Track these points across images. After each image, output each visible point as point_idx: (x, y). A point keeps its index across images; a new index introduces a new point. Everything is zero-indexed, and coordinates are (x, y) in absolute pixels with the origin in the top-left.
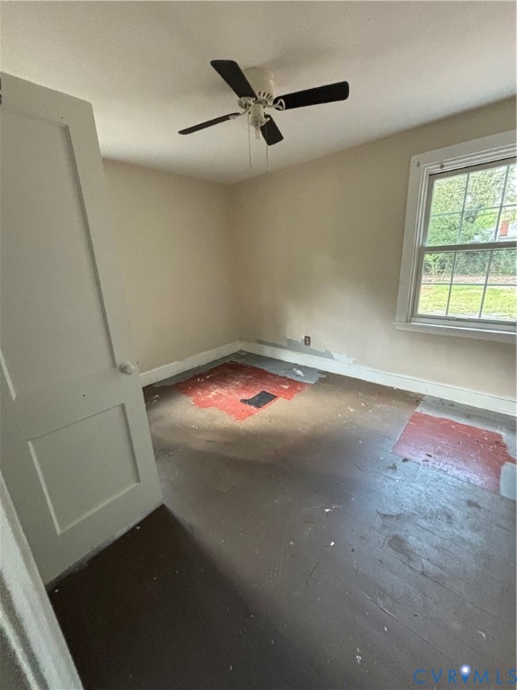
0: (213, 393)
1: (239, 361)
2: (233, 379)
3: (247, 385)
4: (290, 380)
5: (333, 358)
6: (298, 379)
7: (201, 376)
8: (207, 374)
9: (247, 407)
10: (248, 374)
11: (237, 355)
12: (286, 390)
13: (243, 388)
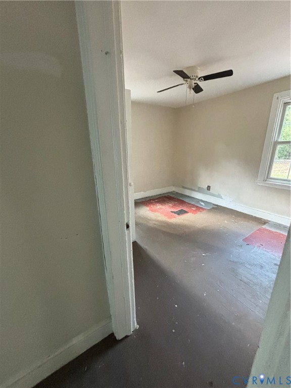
0: (158, 207)
1: (171, 195)
2: (168, 203)
3: (175, 206)
4: (197, 207)
5: (222, 198)
6: (202, 206)
7: (153, 200)
8: (156, 199)
9: (173, 214)
10: (176, 201)
11: (171, 193)
12: (193, 210)
13: (172, 207)
